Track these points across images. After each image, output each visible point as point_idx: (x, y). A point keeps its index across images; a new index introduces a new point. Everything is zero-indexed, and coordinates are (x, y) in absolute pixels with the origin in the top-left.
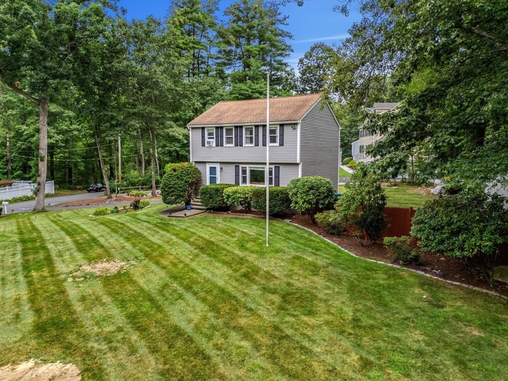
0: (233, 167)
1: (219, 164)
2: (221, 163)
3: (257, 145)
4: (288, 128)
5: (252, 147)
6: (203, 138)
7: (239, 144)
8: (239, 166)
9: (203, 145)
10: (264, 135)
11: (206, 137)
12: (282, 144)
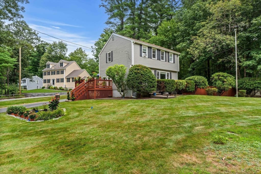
0: (154, 70)
3: (166, 61)
4: (176, 56)
5: (164, 61)
6: (141, 51)
7: (159, 59)
8: (156, 71)
9: (141, 56)
10: (168, 57)
11: (142, 51)
12: (174, 63)
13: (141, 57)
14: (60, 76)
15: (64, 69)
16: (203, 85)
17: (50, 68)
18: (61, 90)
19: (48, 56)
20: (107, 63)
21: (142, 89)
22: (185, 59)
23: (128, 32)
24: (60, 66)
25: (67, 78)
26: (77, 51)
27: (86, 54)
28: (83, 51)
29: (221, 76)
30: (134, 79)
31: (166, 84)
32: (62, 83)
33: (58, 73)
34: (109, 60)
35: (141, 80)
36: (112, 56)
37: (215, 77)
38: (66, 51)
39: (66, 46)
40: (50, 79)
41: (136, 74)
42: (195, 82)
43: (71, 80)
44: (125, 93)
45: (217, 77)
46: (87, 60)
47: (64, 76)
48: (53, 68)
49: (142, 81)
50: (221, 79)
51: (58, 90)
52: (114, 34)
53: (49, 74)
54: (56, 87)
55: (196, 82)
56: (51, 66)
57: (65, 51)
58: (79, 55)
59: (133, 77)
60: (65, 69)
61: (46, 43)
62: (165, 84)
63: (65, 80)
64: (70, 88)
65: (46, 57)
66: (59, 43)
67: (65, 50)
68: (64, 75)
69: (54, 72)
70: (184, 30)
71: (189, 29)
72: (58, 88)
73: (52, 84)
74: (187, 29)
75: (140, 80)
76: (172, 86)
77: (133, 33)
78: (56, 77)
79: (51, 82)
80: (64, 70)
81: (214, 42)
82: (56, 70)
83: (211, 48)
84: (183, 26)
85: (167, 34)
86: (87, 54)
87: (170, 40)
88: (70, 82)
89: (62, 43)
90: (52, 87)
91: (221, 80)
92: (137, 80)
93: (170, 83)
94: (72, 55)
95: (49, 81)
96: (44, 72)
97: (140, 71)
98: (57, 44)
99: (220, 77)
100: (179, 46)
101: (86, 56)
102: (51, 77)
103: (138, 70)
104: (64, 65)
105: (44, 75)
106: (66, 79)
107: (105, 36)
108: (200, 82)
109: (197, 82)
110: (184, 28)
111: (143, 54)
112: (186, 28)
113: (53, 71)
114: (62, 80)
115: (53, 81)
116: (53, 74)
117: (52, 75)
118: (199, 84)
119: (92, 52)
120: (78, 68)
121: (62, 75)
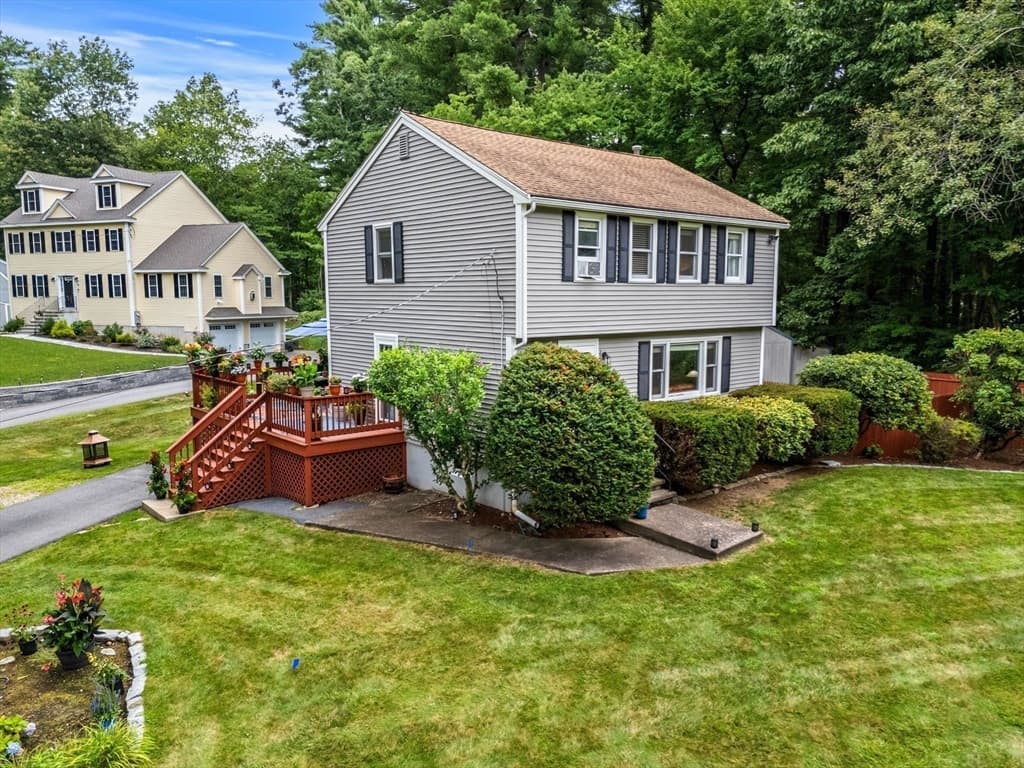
0: (634, 345)
1: (596, 342)
2: (604, 338)
3: (705, 280)
4: (761, 240)
5: (696, 285)
6: (568, 250)
7: (666, 276)
8: (649, 343)
9: (567, 277)
10: (720, 254)
11: (577, 246)
12: (750, 280)
13: (568, 286)
14: (103, 262)
15: (123, 223)
16: (905, 413)
17: (43, 210)
18: (114, 341)
19: (25, 130)
20: (370, 281)
21: (572, 508)
22: (806, 216)
23: (486, 27)
24: (101, 206)
25: (145, 275)
26: (189, 96)
27: (243, 112)
28: (225, 91)
29: (1009, 354)
30: (528, 447)
31: (703, 449)
32: (118, 300)
33: (90, 242)
34: (386, 274)
35: (572, 456)
36: (400, 253)
37: (974, 359)
38: (130, 98)
39: (126, 71)
40: (46, 277)
41: (542, 420)
42: (860, 396)
43: (168, 285)
44: (476, 486)
45: (986, 358)
46: (251, 151)
47: (126, 262)
48: (60, 214)
49: (572, 464)
50: (1006, 368)
51: (97, 343)
52: (408, 125)
53: (38, 246)
54: (89, 324)
55: (864, 394)
56: (47, 201)
57: (124, 98)
58: (207, 122)
59: (527, 436)
60: (130, 224)
61: (8, 39)
62: (698, 445)
63: (135, 286)
64: (169, 334)
65: (14, 135)
66: (83, 51)
67: (122, 93)
68: (128, 258)
69: (67, 238)
70: (813, 50)
71: (847, 44)
72: (101, 334)
73: (62, 305)
74: (837, 47)
75: (563, 457)
76: (738, 452)
77: (517, 31)
78: (81, 264)
79: (57, 290)
80: (126, 226)
81: (987, 156)
82: (81, 225)
83: (970, 195)
84: (813, 26)
85: (708, 55)
86: (250, 114)
87: (725, 91)
88: (161, 295)
89: (101, 51)
90: (61, 327)
91: (1005, 375)
92: (544, 454)
93: (725, 438)
94: (163, 116)
95: (42, 286)
96: (10, 235)
97: (563, 403)
98: (71, 55)
99: (1002, 360)
100: (780, 141)
101: (247, 124)
102: (54, 265)
103: (553, 390)
104: (124, 196)
105: (11, 252)
106: (142, 278)
107: (348, 12)
108: (886, 399)
109: (872, 397)
110: (817, 38)
111: (581, 261)
112: (829, 36)
113: (62, 231)
114: (118, 286)
115: (68, 287)
116: (60, 249)
117: (58, 255)
118: (884, 409)
119: (278, 113)
120: (202, 213)
121: (115, 254)
